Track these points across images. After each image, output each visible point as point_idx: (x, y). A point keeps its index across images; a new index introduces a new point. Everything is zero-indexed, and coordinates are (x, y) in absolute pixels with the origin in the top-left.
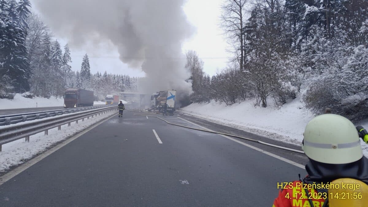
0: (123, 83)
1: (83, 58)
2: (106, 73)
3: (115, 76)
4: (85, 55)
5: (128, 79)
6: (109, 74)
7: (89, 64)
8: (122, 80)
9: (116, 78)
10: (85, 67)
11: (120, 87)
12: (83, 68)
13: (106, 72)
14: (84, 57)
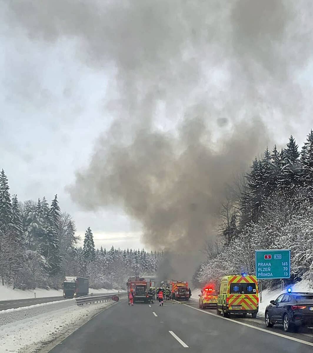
0: (137, 262)
1: (86, 234)
2: (112, 249)
3: (125, 252)
4: (87, 230)
5: (143, 255)
6: (117, 249)
7: (94, 241)
8: (135, 258)
9: (127, 256)
10: (88, 246)
11: (134, 268)
12: (86, 247)
13: (113, 247)
14: (87, 232)
